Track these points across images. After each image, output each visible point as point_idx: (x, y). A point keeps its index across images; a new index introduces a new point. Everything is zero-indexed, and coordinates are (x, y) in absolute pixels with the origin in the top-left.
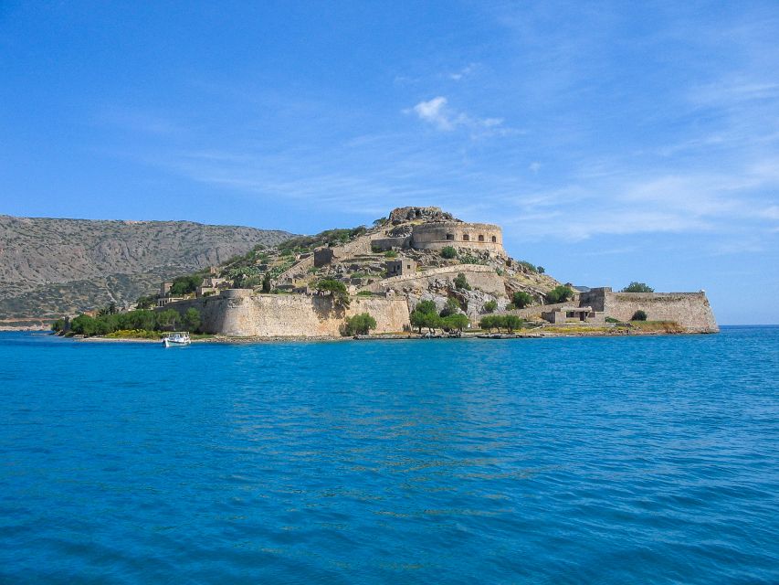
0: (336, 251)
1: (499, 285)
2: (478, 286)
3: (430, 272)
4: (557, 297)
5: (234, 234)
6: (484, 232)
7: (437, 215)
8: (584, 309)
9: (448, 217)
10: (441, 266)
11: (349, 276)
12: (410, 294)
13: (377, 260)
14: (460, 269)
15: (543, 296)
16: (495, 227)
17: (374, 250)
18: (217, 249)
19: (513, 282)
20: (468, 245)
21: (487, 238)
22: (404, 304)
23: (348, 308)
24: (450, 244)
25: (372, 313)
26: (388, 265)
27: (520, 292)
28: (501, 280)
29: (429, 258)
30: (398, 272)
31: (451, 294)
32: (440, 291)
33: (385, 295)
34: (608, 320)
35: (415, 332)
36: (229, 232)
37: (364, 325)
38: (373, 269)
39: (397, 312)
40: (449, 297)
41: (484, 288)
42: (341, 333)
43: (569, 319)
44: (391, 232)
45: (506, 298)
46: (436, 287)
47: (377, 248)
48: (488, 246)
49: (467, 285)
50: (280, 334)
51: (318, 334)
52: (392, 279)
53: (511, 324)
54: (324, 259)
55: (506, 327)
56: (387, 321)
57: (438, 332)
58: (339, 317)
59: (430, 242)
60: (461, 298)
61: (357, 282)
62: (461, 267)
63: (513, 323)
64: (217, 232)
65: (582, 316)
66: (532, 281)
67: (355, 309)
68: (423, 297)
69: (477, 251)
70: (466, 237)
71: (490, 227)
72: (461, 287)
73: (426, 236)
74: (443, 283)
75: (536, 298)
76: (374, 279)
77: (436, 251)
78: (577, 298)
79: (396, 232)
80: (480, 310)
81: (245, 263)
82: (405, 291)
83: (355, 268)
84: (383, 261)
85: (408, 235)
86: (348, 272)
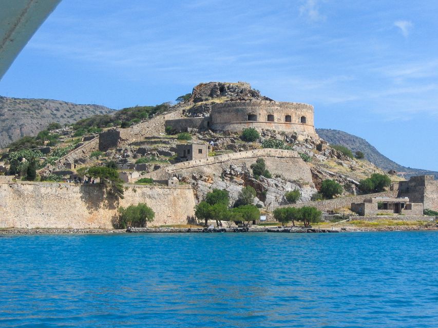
0: (123, 132)
1: (304, 172)
2: (279, 173)
3: (224, 158)
4: (372, 186)
5: (41, 109)
6: (290, 112)
7: (241, 92)
8: (401, 200)
9: (254, 94)
10: (240, 151)
11: (134, 161)
12: (200, 182)
13: (168, 143)
14: (259, 154)
15: (356, 185)
16: (304, 107)
17: (168, 132)
18: (21, 126)
19: (322, 169)
20: (272, 127)
21: (295, 119)
22: (190, 194)
23: (122, 198)
24: (253, 125)
25: (150, 204)
26: (179, 149)
27: (328, 181)
28: (307, 167)
29: (227, 141)
30: (189, 157)
31: (248, 182)
32: (235, 179)
33: (166, 183)
34: (427, 212)
35: (201, 224)
36: (36, 106)
37: (141, 216)
38: (162, 153)
39: (181, 202)
40: (246, 185)
41: (287, 175)
42: (114, 225)
43: (380, 211)
44: (189, 111)
45: (312, 186)
46: (231, 174)
47: (172, 128)
48: (295, 127)
49: (267, 172)
50: (42, 226)
51: (87, 226)
52: (180, 165)
53: (308, 216)
54: (109, 141)
55: (303, 220)
56: (168, 212)
57: (225, 225)
58: (111, 207)
59: (230, 123)
60: (259, 187)
61: (141, 168)
62: (261, 152)
63: (309, 215)
64: (22, 106)
65: (398, 208)
66: (345, 168)
67: (130, 198)
68: (214, 186)
69: (283, 134)
70: (270, 118)
71: (298, 107)
72: (260, 174)
73: (226, 116)
74: (239, 170)
75: (348, 187)
76: (161, 165)
77: (236, 133)
78: (396, 187)
79: (194, 111)
80: (280, 200)
81: (29, 144)
82: (194, 178)
83: (142, 151)
84: (175, 143)
85: (207, 115)
86: (135, 157)
